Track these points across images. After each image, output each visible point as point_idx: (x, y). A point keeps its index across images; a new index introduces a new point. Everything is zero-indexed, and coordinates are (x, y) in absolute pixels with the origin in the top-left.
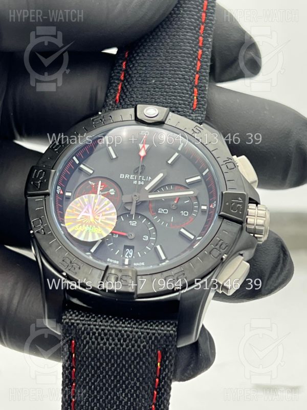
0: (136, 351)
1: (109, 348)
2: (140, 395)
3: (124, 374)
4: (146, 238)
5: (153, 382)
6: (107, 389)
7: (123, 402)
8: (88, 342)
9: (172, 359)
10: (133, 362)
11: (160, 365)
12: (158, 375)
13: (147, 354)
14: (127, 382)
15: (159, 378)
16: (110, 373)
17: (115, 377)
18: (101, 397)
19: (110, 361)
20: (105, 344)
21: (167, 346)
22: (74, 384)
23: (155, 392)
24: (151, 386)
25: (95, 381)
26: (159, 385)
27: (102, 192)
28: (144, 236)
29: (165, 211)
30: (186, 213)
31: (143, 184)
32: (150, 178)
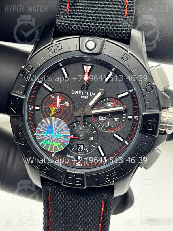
0: (88, 201)
1: (71, 199)
2: (91, 227)
3: (81, 214)
5: (99, 219)
8: (58, 196)
9: (111, 206)
10: (86, 208)
11: (104, 209)
12: (102, 215)
13: (95, 204)
14: (83, 219)
15: (102, 217)
16: (72, 214)
17: (76, 216)
19: (72, 207)
20: (69, 197)
22: (51, 219)
23: (100, 225)
24: (98, 222)
26: (103, 220)
27: (60, 104)
28: (90, 138)
29: (104, 118)
30: (118, 120)
31: (88, 98)
32: (92, 93)
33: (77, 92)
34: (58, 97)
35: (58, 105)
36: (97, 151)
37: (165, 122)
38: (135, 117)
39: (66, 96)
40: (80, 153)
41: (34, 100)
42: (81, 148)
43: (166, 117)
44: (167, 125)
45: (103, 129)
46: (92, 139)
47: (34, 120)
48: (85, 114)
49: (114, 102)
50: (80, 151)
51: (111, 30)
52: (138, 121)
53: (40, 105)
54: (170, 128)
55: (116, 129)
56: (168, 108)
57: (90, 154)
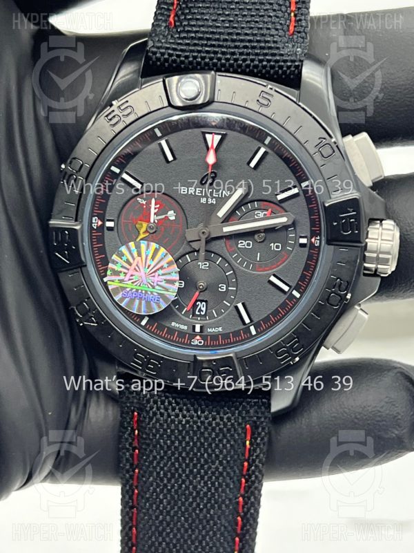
0: (218, 424)
1: (182, 421)
3: (202, 455)
4: (223, 288)
5: (240, 467)
6: (180, 476)
7: (202, 493)
8: (155, 414)
9: (265, 436)
10: (214, 439)
11: (250, 444)
12: (247, 457)
13: (233, 429)
14: (206, 466)
15: (248, 461)
16: (184, 455)
17: (191, 460)
18: (173, 486)
19: (184, 438)
20: (177, 416)
21: (259, 418)
22: (137, 471)
23: (243, 480)
24: (237, 471)
25: (165, 465)
26: (248, 470)
27: (157, 216)
28: (220, 286)
29: (248, 245)
30: (277, 247)
31: (215, 202)
32: (224, 192)
33: (191, 190)
34: (153, 201)
35: (153, 218)
36: (235, 313)
37: (375, 249)
38: (313, 240)
39: (170, 199)
40: (199, 318)
41: (103, 207)
42: (202, 309)
43: (377, 239)
44: (381, 256)
45: (247, 267)
46: (225, 288)
47: (102, 250)
48: (209, 236)
49: (270, 210)
50: (200, 315)
51: (261, 61)
52: (319, 247)
53: (116, 219)
54: (386, 262)
55: (275, 266)
56: (381, 220)
57: (220, 320)
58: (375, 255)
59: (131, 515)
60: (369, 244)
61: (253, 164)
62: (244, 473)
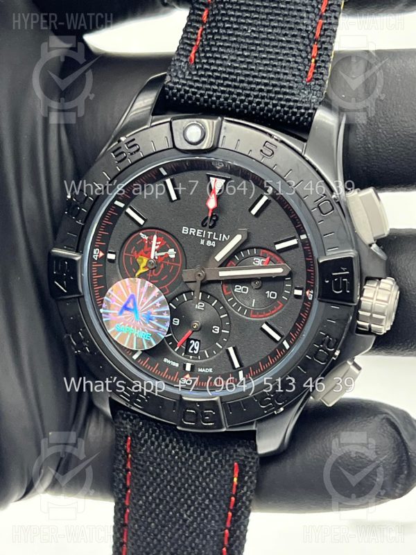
0: (206, 459)
1: (171, 452)
2: (210, 516)
3: (190, 486)
4: (217, 330)
5: (227, 502)
7: (188, 522)
8: (146, 441)
10: (201, 473)
11: (238, 481)
12: (234, 493)
13: (220, 466)
14: (193, 497)
15: (235, 496)
16: (172, 484)
17: (179, 489)
19: (173, 467)
20: (167, 446)
21: (246, 458)
22: (129, 491)
23: (230, 514)
24: (224, 506)
25: (154, 491)
26: (235, 505)
27: (158, 252)
28: (214, 327)
30: (273, 295)
31: (214, 245)
32: (224, 236)
33: (193, 231)
34: (155, 237)
35: (153, 254)
36: (226, 355)
37: (369, 308)
38: (307, 293)
39: (170, 237)
40: (191, 357)
41: (106, 239)
42: (196, 348)
43: (372, 299)
44: (374, 315)
45: (241, 312)
46: (218, 330)
47: (102, 281)
48: (205, 278)
49: (268, 258)
50: (193, 354)
51: (275, 105)
52: (312, 301)
53: (118, 252)
54: (379, 322)
55: (269, 314)
56: (380, 279)
57: (211, 361)
58: (369, 314)
59: (122, 531)
60: (363, 302)
61: (254, 211)
62: (231, 507)
